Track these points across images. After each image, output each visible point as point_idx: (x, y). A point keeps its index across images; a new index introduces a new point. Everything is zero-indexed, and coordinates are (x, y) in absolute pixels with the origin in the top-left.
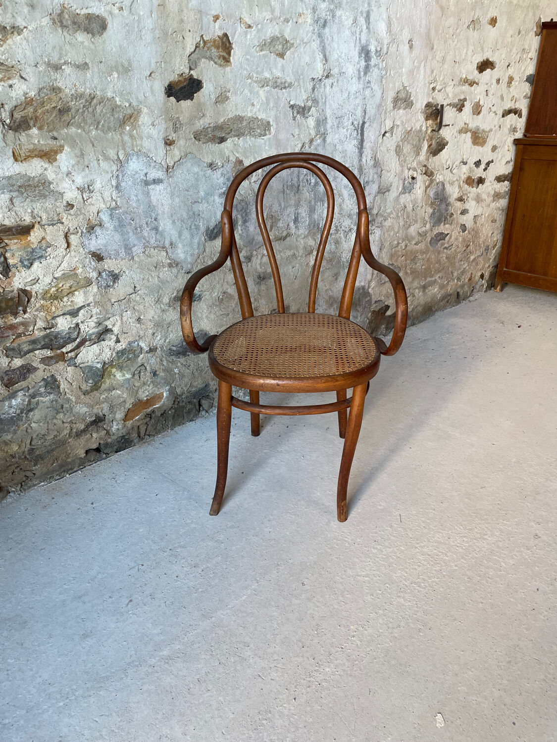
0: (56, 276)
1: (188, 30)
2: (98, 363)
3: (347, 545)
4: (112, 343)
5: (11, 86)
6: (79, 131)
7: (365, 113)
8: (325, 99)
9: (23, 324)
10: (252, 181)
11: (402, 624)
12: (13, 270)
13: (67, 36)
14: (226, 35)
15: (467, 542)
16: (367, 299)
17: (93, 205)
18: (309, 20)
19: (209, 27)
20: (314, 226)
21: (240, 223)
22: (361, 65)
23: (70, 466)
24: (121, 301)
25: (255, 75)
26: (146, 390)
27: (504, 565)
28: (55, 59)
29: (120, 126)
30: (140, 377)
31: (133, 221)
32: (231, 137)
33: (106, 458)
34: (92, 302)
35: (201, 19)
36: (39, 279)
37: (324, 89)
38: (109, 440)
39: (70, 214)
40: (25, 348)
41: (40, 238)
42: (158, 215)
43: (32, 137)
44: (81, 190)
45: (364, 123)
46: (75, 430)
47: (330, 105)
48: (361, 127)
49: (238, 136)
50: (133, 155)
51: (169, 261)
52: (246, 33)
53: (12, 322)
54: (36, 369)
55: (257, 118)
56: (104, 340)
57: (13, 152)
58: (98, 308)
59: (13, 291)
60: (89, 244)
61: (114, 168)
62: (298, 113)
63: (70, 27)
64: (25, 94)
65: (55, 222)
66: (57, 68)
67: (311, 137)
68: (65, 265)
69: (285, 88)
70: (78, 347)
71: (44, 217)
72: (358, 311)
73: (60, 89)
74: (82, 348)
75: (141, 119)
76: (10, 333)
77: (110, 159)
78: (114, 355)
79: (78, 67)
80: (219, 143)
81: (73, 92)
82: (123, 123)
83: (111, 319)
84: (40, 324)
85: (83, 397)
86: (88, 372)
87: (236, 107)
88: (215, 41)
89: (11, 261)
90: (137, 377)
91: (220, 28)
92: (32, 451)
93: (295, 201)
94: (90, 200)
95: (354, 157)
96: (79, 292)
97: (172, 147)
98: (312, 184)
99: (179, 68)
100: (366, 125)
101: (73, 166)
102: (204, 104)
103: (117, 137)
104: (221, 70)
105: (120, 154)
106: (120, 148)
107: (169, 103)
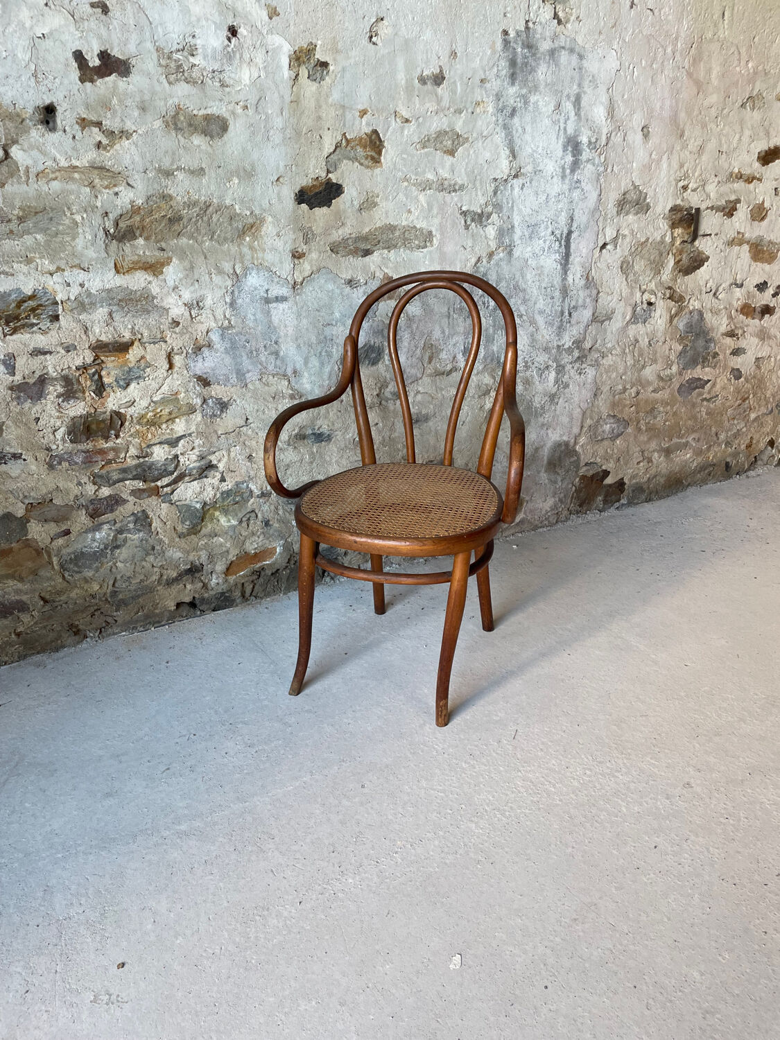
0: (155, 399)
1: (326, 129)
2: (197, 502)
3: (435, 753)
4: (216, 481)
5: (116, 194)
6: (191, 242)
7: (572, 220)
8: (512, 204)
9: (113, 449)
11: (461, 851)
12: (108, 389)
13: (182, 139)
14: (375, 132)
15: (590, 776)
16: (572, 459)
17: (202, 323)
18: (491, 109)
19: (353, 124)
20: (492, 360)
22: (567, 160)
23: (157, 619)
24: (229, 433)
25: (413, 177)
26: (255, 541)
27: (625, 811)
28: (166, 163)
29: (239, 236)
30: (248, 526)
31: (248, 343)
32: (379, 249)
33: (200, 616)
34: (194, 432)
35: (343, 115)
36: (135, 401)
37: (511, 191)
38: (206, 595)
39: (175, 333)
40: (115, 476)
41: (139, 356)
42: (279, 337)
43: (137, 248)
44: (189, 306)
45: (570, 233)
46: (165, 577)
47: (520, 210)
48: (566, 237)
49: (389, 248)
50: (253, 269)
51: (291, 392)
52: (402, 129)
53: (102, 446)
54: (125, 501)
55: (415, 227)
56: (206, 477)
57: (115, 264)
58: (201, 439)
59: (106, 412)
60: (194, 366)
61: (229, 283)
62: (473, 220)
63: (186, 130)
64: (132, 202)
65: (157, 341)
66: (168, 174)
67: (490, 250)
68: (165, 388)
69: (455, 191)
70: (175, 481)
71: (146, 334)
72: (558, 474)
73: (171, 197)
74: (180, 483)
75: (264, 229)
76: (99, 458)
77: (224, 273)
78: (218, 495)
79: (192, 172)
80: (362, 256)
81: (186, 199)
82: (242, 233)
83: (216, 454)
84: (133, 451)
85: (177, 540)
86: (185, 512)
87: (385, 214)
88: (361, 139)
89: (106, 380)
90: (244, 524)
91: (368, 124)
92: (114, 593)
93: (465, 328)
94: (199, 317)
95: (554, 275)
96: (180, 419)
97: (301, 261)
98: (491, 308)
99: (314, 171)
100: (573, 236)
101: (181, 280)
102: (344, 211)
103: (234, 249)
104: (368, 172)
105: (237, 268)
106: (237, 261)
107: (300, 211)
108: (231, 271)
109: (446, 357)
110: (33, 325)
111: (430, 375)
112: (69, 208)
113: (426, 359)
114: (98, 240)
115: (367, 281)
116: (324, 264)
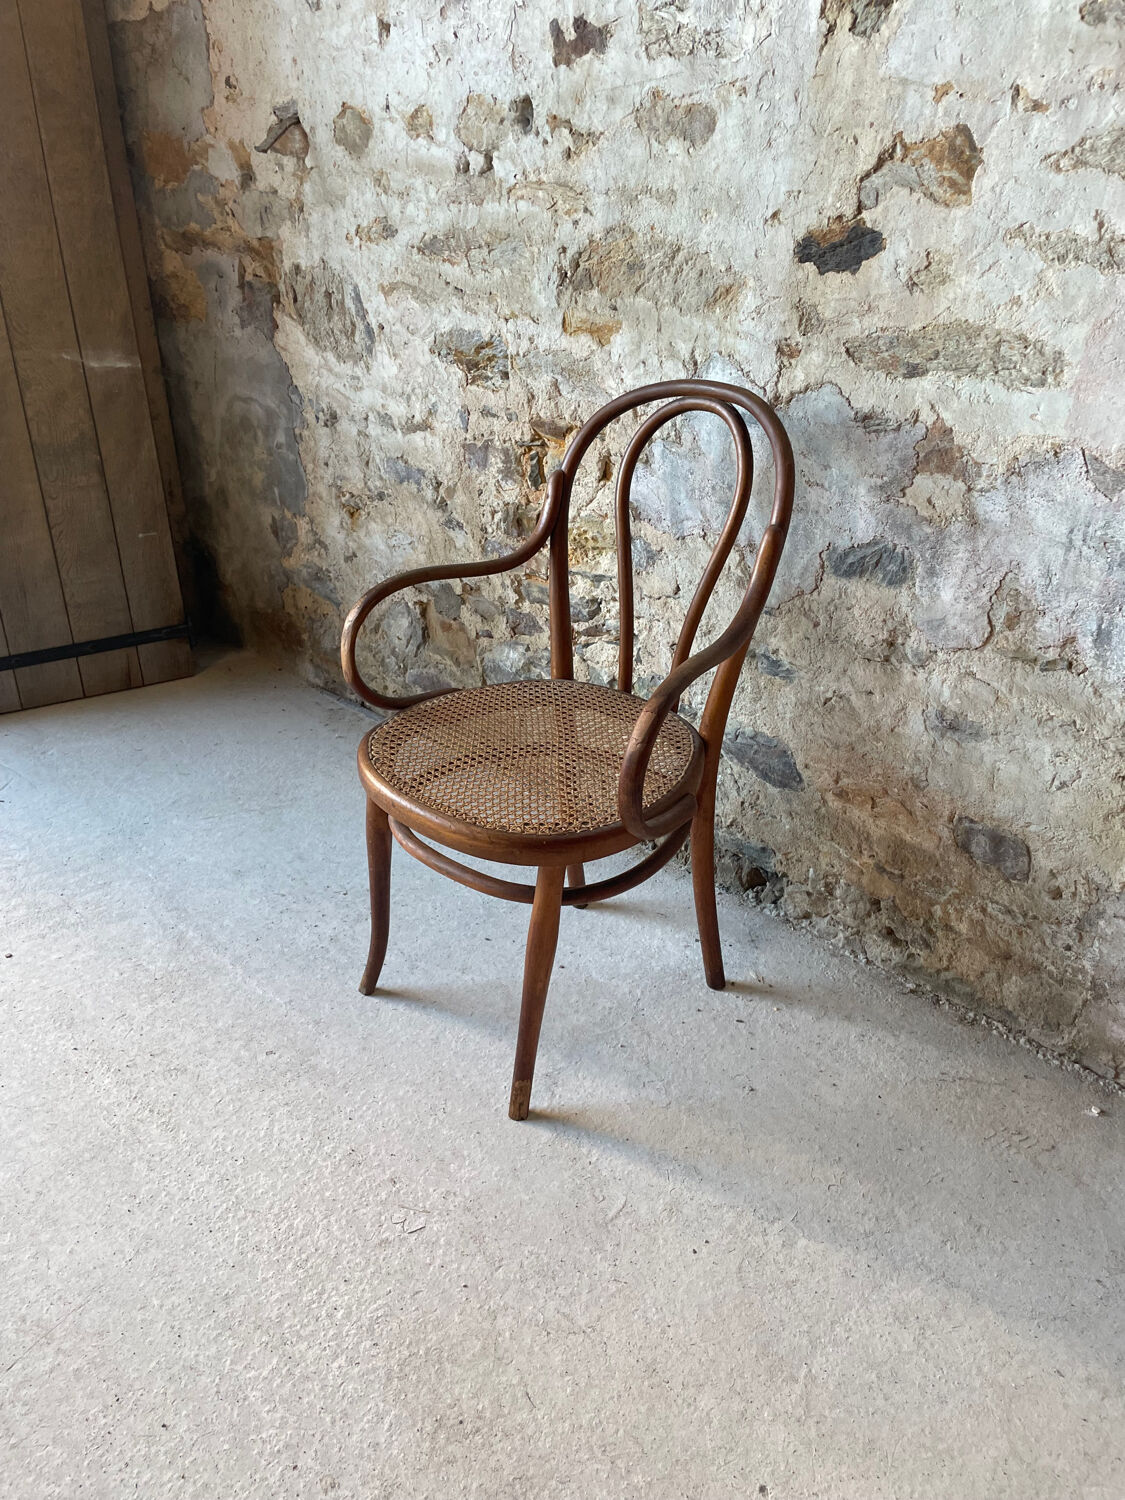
1: (867, 123)
6: (649, 303)
10: (979, 487)
13: (655, 144)
14: (963, 130)
19: (920, 115)
21: (920, 570)
24: (656, 599)
25: (1040, 229)
28: (631, 182)
29: (708, 304)
31: (691, 474)
32: (937, 369)
35: (902, 98)
39: (616, 430)
40: (536, 593)
43: (590, 301)
49: (957, 371)
50: (717, 361)
51: (740, 575)
52: (1027, 124)
57: (564, 319)
63: (661, 131)
64: (591, 236)
68: (595, 503)
70: (592, 633)
73: (632, 233)
74: (598, 638)
75: (742, 298)
77: (679, 358)
79: (660, 197)
80: (905, 377)
81: (649, 237)
82: (711, 302)
83: (638, 620)
87: (962, 300)
88: (932, 143)
89: (545, 470)
91: (947, 113)
96: (607, 552)
97: (793, 361)
99: (834, 203)
101: (626, 356)
102: (878, 284)
103: (697, 323)
104: (940, 211)
105: (697, 354)
106: (699, 343)
107: (800, 275)
108: (687, 357)
109: (1048, 630)
110: (487, 378)
111: (1001, 651)
112: (529, 238)
113: (1000, 615)
114: (551, 282)
115: (900, 426)
116: (830, 376)
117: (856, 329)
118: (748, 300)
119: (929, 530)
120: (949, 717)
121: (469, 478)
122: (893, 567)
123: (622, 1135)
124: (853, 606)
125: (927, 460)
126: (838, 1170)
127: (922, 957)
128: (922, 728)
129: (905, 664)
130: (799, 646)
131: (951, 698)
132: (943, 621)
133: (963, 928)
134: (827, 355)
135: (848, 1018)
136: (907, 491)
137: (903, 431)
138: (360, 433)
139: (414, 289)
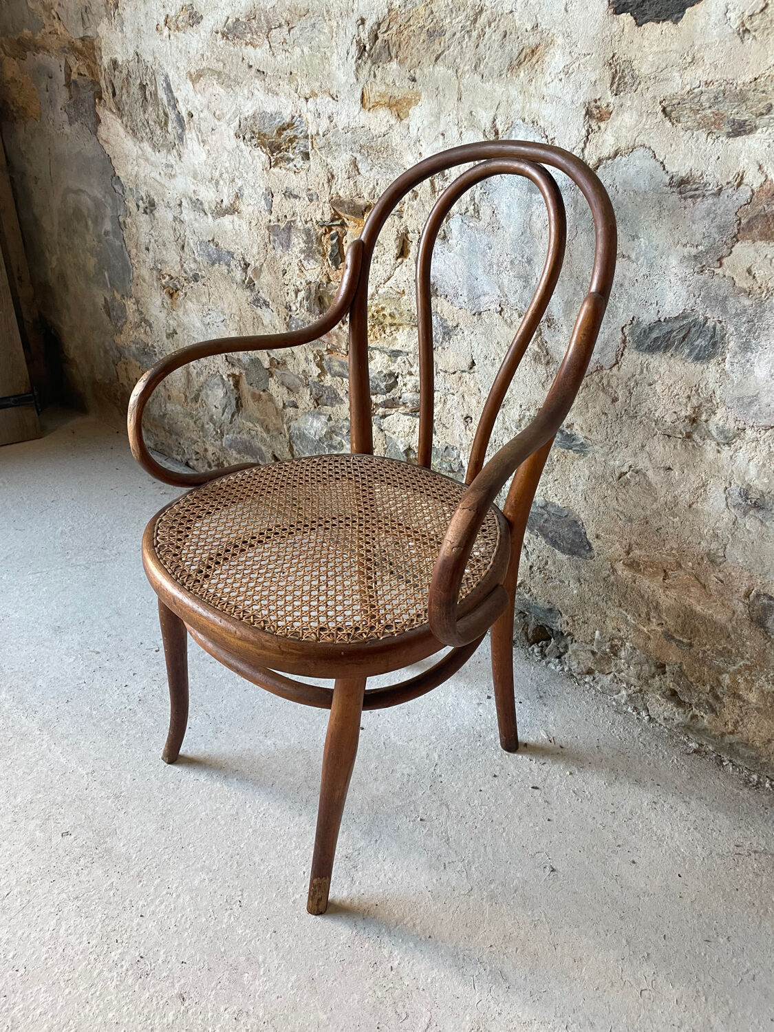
0: (381, 291)
2: (403, 444)
6: (449, 72)
9: (337, 335)
21: (732, 344)
24: (451, 374)
29: (511, 68)
32: (768, 126)
34: (412, 352)
39: (412, 207)
40: (337, 367)
42: (534, 253)
43: (389, 74)
50: (520, 129)
54: (341, 401)
57: (362, 93)
64: (389, 4)
70: (388, 405)
74: (393, 410)
75: (549, 58)
80: (729, 135)
82: (515, 65)
96: (404, 328)
97: (603, 125)
102: (704, 32)
103: (499, 89)
105: (498, 122)
106: (501, 110)
107: (615, 28)
108: (488, 125)
110: (289, 160)
112: (328, 11)
114: (350, 56)
115: (720, 190)
116: (643, 139)
117: (677, 84)
118: (556, 59)
119: (747, 302)
120: (754, 496)
121: (274, 258)
122: (700, 342)
123: (424, 930)
124: (655, 382)
125: (750, 226)
126: (648, 970)
127: (706, 720)
128: (723, 505)
129: (708, 441)
130: (595, 421)
131: (758, 477)
132: (755, 398)
133: (753, 697)
134: (641, 115)
135: (638, 782)
136: (724, 261)
137: (724, 196)
138: (175, 219)
139: (219, 74)
